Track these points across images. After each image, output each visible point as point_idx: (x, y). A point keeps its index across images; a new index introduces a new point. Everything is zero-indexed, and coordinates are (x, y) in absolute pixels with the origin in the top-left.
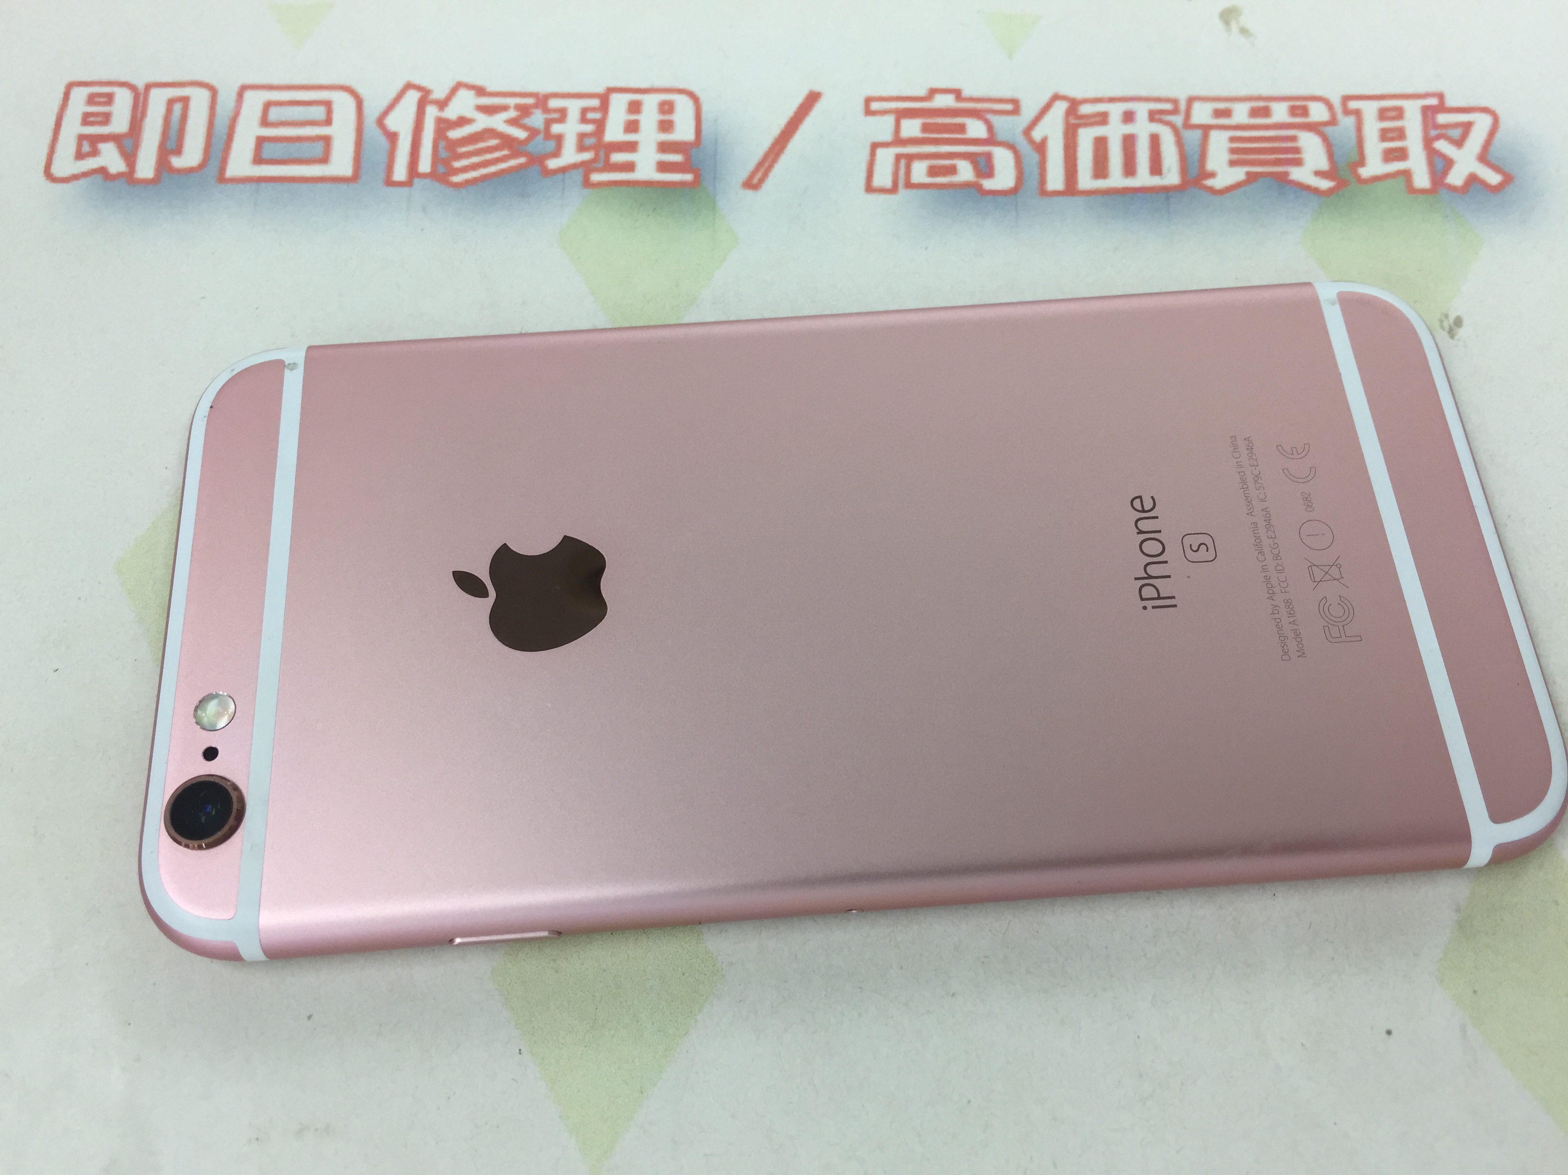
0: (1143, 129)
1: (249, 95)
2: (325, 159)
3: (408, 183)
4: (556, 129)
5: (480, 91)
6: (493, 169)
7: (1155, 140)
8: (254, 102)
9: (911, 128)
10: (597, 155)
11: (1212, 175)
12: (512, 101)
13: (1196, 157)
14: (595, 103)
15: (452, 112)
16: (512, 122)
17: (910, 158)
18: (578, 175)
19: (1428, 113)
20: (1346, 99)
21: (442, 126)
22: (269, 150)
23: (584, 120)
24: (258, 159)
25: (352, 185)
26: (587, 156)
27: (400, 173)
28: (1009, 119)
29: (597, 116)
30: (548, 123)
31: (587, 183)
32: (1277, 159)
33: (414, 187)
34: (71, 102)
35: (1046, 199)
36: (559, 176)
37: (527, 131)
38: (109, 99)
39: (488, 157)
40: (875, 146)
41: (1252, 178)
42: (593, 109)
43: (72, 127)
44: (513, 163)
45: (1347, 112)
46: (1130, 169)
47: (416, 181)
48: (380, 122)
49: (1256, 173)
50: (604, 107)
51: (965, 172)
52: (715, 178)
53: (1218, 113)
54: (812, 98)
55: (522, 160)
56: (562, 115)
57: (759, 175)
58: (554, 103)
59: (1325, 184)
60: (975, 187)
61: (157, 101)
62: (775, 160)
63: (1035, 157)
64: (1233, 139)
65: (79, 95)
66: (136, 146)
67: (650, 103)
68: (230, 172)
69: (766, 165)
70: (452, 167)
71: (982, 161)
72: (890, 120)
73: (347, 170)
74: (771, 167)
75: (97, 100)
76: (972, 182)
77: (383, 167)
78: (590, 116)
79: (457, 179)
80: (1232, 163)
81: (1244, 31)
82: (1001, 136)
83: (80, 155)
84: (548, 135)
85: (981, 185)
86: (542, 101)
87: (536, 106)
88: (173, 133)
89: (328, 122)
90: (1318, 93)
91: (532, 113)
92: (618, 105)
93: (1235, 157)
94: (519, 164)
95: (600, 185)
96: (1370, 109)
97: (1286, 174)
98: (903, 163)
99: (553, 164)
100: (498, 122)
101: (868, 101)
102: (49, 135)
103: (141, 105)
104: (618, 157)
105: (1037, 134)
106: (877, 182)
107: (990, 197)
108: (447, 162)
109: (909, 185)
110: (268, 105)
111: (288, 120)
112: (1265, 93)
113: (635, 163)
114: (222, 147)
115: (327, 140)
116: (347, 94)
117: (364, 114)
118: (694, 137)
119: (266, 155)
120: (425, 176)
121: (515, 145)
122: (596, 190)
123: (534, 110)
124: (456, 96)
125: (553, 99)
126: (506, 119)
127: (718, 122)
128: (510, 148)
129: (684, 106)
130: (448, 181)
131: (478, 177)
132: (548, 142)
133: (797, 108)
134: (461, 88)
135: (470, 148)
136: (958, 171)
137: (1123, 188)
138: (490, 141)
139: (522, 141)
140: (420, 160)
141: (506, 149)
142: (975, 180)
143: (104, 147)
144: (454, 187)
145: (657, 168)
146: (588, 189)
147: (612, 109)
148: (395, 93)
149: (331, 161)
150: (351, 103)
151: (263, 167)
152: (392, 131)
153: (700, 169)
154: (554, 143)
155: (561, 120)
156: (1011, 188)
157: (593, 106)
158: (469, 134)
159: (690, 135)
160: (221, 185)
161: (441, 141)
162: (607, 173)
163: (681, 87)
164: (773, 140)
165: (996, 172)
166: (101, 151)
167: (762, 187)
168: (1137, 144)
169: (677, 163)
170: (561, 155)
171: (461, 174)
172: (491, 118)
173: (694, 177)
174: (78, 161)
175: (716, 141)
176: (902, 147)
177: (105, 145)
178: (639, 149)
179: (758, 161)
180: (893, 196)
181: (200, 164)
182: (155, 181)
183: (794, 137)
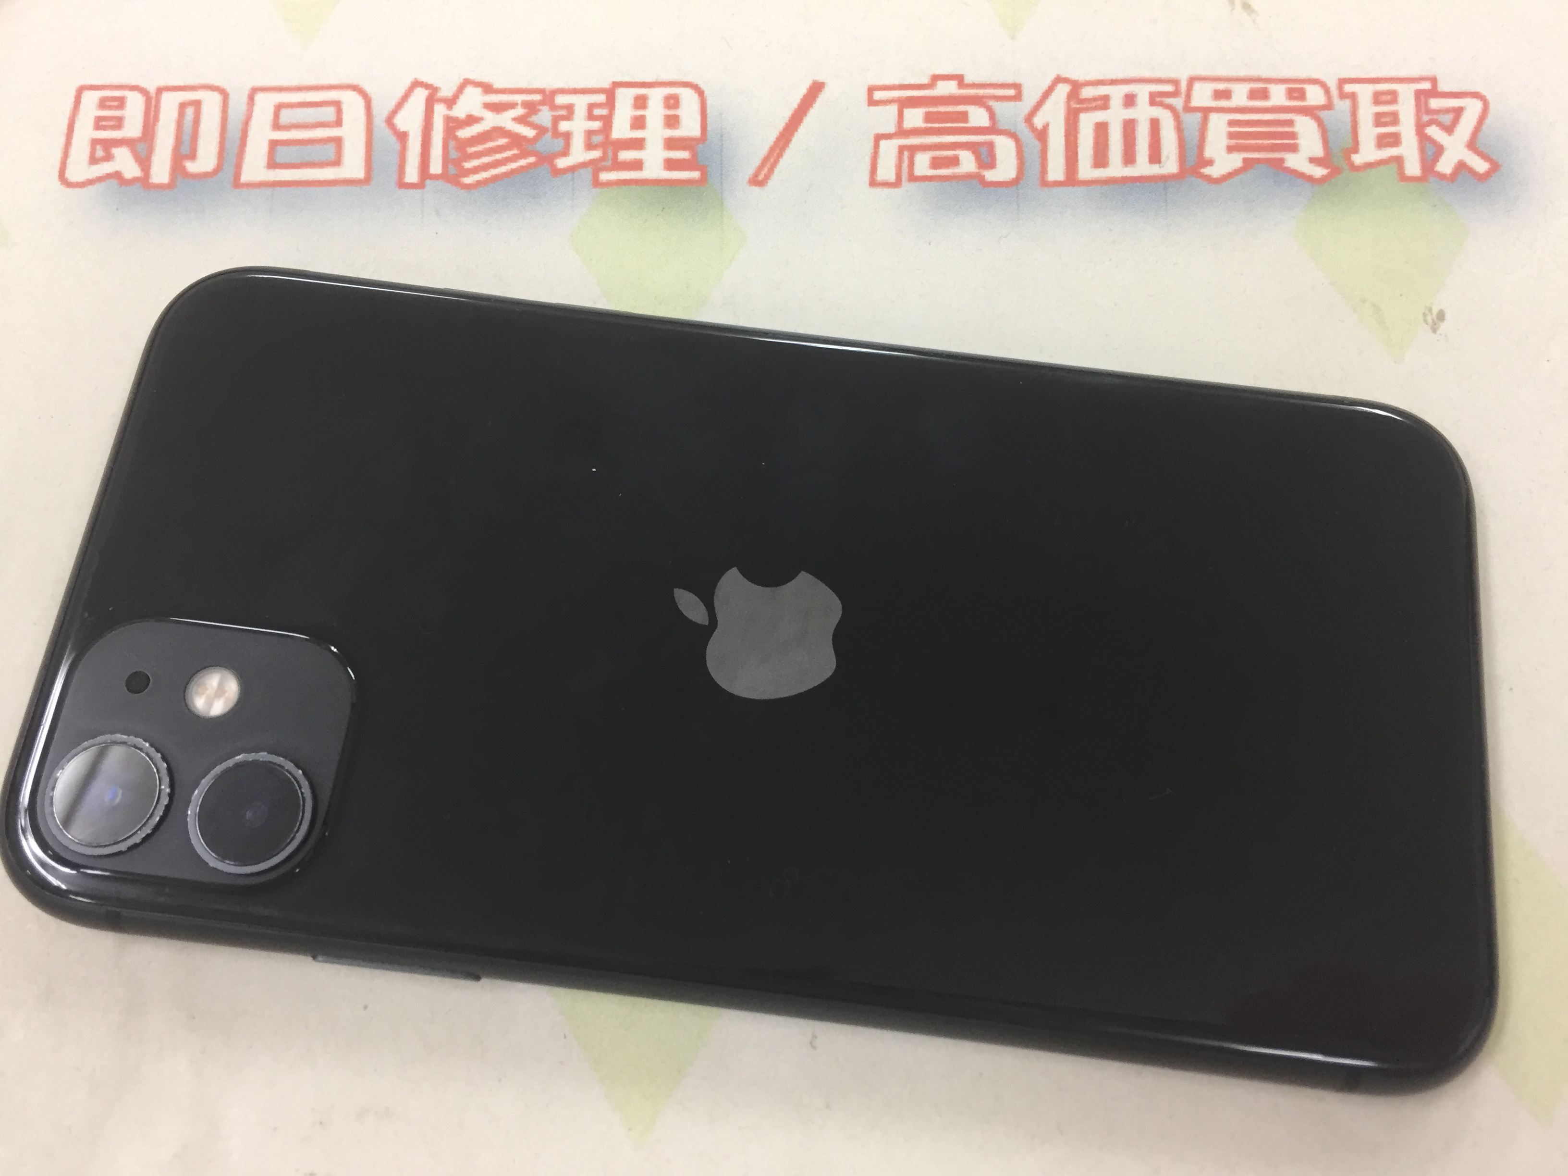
0: (1143, 112)
1: (259, 97)
2: (337, 162)
3: (420, 185)
4: (564, 126)
5: (487, 88)
6: (503, 169)
7: (1155, 124)
8: (265, 104)
9: (914, 118)
10: (605, 153)
11: (1210, 162)
12: (519, 98)
13: (1196, 141)
14: (602, 98)
15: (460, 111)
16: (520, 120)
17: (914, 150)
18: (587, 174)
19: (1421, 97)
20: (1342, 82)
21: (451, 124)
22: (282, 154)
23: (591, 117)
24: (272, 164)
25: (365, 188)
26: (596, 154)
27: (412, 174)
28: (1012, 104)
29: (604, 112)
30: (556, 120)
31: (596, 183)
32: (1273, 143)
33: (427, 189)
34: (82, 106)
35: (1046, 189)
36: (569, 176)
37: (534, 129)
38: (121, 103)
39: (499, 156)
41: (1248, 164)
42: (600, 105)
43: (85, 132)
44: (522, 162)
45: (1343, 96)
46: (1129, 158)
47: (428, 182)
48: (390, 121)
49: (1253, 159)
50: (611, 103)
51: (968, 163)
52: (722, 174)
53: (1218, 95)
54: (816, 89)
55: (532, 160)
56: (569, 112)
57: (766, 170)
58: (560, 100)
59: (1319, 172)
60: (978, 178)
61: (169, 104)
62: (780, 155)
63: (1037, 145)
64: (1231, 123)
65: (90, 99)
66: (150, 151)
67: (656, 97)
68: (245, 178)
69: (772, 160)
70: (463, 166)
71: (984, 151)
72: (893, 109)
73: (360, 174)
74: (776, 162)
75: (109, 103)
76: (973, 172)
77: (395, 168)
78: (597, 112)
79: (468, 180)
80: (1230, 149)
81: (1247, 7)
82: (1002, 125)
83: (94, 160)
84: (556, 133)
85: (984, 176)
86: (548, 97)
87: (543, 103)
88: (186, 136)
89: (338, 123)
90: (1315, 76)
91: (539, 110)
92: (625, 99)
93: (1233, 142)
94: (528, 163)
95: (609, 184)
96: (1365, 92)
97: (1282, 160)
98: (906, 154)
99: (562, 163)
100: (506, 120)
101: (871, 90)
102: (62, 140)
103: (153, 109)
104: (625, 155)
105: (1039, 121)
106: (881, 176)
107: (992, 188)
108: (457, 163)
109: (913, 178)
110: (279, 108)
111: (299, 122)
112: (1264, 74)
113: (643, 161)
114: (236, 152)
115: (338, 142)
116: (355, 92)
117: (373, 113)
118: (700, 132)
119: (279, 159)
120: (436, 177)
121: (524, 144)
122: (605, 189)
123: (541, 107)
124: (463, 94)
125: (560, 95)
126: (513, 117)
127: (723, 116)
128: (519, 147)
129: (689, 101)
130: (460, 181)
131: (489, 178)
132: (556, 141)
133: (801, 99)
134: (469, 85)
135: (479, 148)
136: (960, 162)
137: (1122, 177)
138: (499, 140)
139: (531, 139)
140: (431, 160)
141: (515, 148)
142: (977, 171)
143: (118, 152)
144: (465, 188)
145: (664, 165)
146: (598, 189)
147: (618, 104)
148: (404, 91)
149: (343, 163)
150: (360, 102)
151: (278, 171)
152: (401, 130)
153: (707, 167)
154: (563, 141)
155: (569, 117)
156: (1013, 179)
157: (599, 102)
158: (477, 133)
159: (696, 132)
160: (237, 190)
161: (450, 140)
162: (615, 172)
163: (685, 80)
164: (778, 134)
165: (998, 162)
166: (115, 155)
167: (767, 182)
168: (1136, 128)
169: (684, 160)
170: (569, 154)
171: (471, 175)
172: (499, 116)
173: (701, 174)
174: (92, 166)
175: (722, 137)
176: (905, 138)
177: (119, 149)
178: (646, 146)
179: (763, 156)
180: (896, 190)
181: (214, 169)
182: (170, 186)
183: (799, 130)
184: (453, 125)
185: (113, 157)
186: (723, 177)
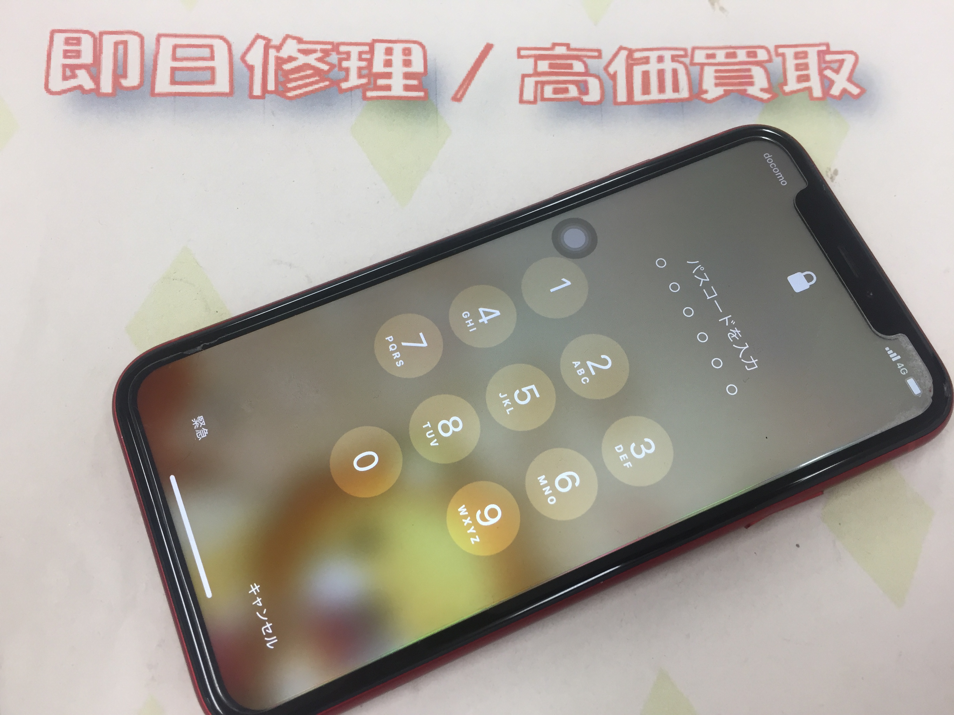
0: (668, 66)
1: (163, 40)
2: (212, 82)
3: (262, 97)
4: (345, 64)
5: (300, 41)
6: (310, 88)
7: (675, 72)
8: (167, 45)
9: (544, 66)
10: (369, 80)
11: (706, 92)
12: (318, 47)
13: (697, 82)
14: (366, 48)
15: (284, 53)
16: (319, 60)
17: (543, 83)
18: (359, 92)
19: (821, 54)
20: (777, 47)
22: (179, 76)
23: (361, 59)
24: (173, 82)
25: (230, 98)
26: (364, 81)
27: (257, 91)
28: (597, 60)
29: (368, 56)
30: (340, 61)
31: (365, 98)
32: (740, 81)
33: (266, 99)
34: (54, 43)
35: (617, 107)
36: (349, 93)
37: (328, 65)
38: (78, 41)
40: (524, 76)
41: (726, 93)
42: (365, 53)
43: (58, 60)
44: (322, 85)
45: (777, 55)
46: (662, 89)
47: (267, 95)
48: (243, 59)
49: (729, 90)
50: (372, 51)
51: (573, 91)
52: (436, 94)
53: (709, 56)
54: (488, 47)
55: (327, 83)
56: (348, 56)
57: (461, 93)
58: (343, 49)
59: (766, 96)
60: (579, 100)
61: (108, 43)
62: (469, 84)
63: (611, 83)
64: (716, 71)
65: (59, 39)
66: (99, 72)
67: (398, 49)
68: (158, 90)
69: (464, 87)
70: (287, 86)
71: (582, 85)
72: (532, 61)
73: (227, 90)
74: (467, 88)
75: (71, 41)
76: (577, 97)
77: (247, 86)
78: (364, 56)
80: (717, 85)
81: (722, 9)
82: (591, 71)
83: (65, 78)
84: (341, 68)
85: (582, 99)
86: (336, 47)
87: (332, 50)
88: (120, 63)
89: (212, 58)
90: (762, 44)
91: (331, 54)
92: (380, 49)
93: (718, 81)
94: (325, 85)
95: (372, 98)
96: (790, 53)
97: (745, 90)
98: (539, 86)
99: (345, 85)
100: (311, 59)
101: (519, 49)
102: (44, 64)
103: (98, 45)
104: (381, 82)
105: (612, 70)
106: (526, 97)
107: (587, 106)
108: (284, 84)
109: (543, 99)
110: (175, 47)
111: (188, 57)
112: (734, 44)
113: (392, 85)
114: (151, 74)
115: (212, 69)
116: (222, 40)
117: (233, 54)
118: (423, 70)
119: (177, 79)
120: (271, 92)
121: (322, 73)
122: (370, 102)
123: (331, 53)
124: (286, 43)
125: (342, 46)
126: (315, 58)
127: (436, 61)
128: (319, 76)
129: (417, 51)
130: (285, 95)
131: (302, 93)
132: (341, 72)
133: (480, 53)
134: (289, 38)
135: (296, 75)
136: (569, 91)
137: (658, 100)
138: (308, 71)
139: (326, 71)
140: (268, 82)
141: (317, 76)
142: (579, 96)
143: (79, 72)
144: (289, 99)
145: (403, 88)
146: (366, 101)
147: (376, 53)
148: (251, 41)
149: (216, 83)
150: (225, 47)
151: (177, 86)
152: (250, 64)
153: (427, 90)
154: (344, 72)
155: (348, 58)
156: (598, 100)
157: (365, 51)
158: (295, 67)
159: (421, 69)
160: (152, 98)
161: (279, 71)
162: (375, 92)
163: (415, 39)
164: (468, 72)
165: (590, 91)
166: (78, 75)
167: (462, 99)
168: (665, 74)
169: (414, 85)
170: (348, 80)
171: (292, 91)
172: (307, 57)
173: (425, 94)
174: (64, 81)
175: (436, 72)
176: (538, 77)
177: (80, 71)
178: (393, 77)
179: (459, 85)
180: (534, 105)
181: (138, 84)
182: (113, 94)
183: (479, 70)
184: (280, 61)
185: (78, 76)
186: (437, 95)
